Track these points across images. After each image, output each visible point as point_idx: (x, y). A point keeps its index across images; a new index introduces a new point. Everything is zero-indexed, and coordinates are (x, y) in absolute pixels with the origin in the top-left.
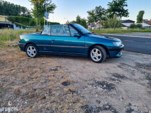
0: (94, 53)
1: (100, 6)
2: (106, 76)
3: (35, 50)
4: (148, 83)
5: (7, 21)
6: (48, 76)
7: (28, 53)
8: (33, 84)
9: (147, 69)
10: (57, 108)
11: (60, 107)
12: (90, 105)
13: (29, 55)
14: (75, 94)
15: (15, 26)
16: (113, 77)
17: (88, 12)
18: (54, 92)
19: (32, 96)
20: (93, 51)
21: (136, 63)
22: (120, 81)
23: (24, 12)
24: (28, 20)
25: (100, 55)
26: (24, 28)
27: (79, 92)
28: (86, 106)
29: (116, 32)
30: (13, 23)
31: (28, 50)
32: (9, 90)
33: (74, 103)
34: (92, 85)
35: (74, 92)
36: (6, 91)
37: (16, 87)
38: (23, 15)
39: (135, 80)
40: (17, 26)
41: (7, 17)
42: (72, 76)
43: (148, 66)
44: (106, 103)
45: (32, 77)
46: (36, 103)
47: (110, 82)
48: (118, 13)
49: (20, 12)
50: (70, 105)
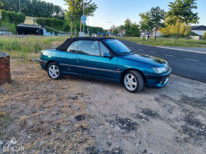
0: (128, 79)
1: (158, 8)
2: (134, 111)
3: (58, 70)
4: (182, 126)
5: (36, 24)
6: (63, 106)
7: (50, 72)
8: (43, 114)
9: (193, 106)
10: (59, 148)
11: (63, 145)
12: (97, 147)
13: (51, 75)
14: (85, 132)
15: (45, 31)
16: (141, 114)
17: (140, 15)
18: (62, 128)
19: (38, 130)
20: (127, 76)
21: (183, 96)
22: (148, 120)
23: (58, 12)
24: (61, 24)
25: (135, 84)
26: (56, 34)
27: (92, 130)
28: (93, 148)
29: (178, 45)
30: (43, 27)
31: (50, 69)
32: (16, 120)
33: (80, 143)
34: (111, 122)
35: (86, 129)
36: (12, 120)
37: (23, 117)
38: (56, 16)
39: (169, 119)
40: (48, 31)
41: (35, 18)
42: (92, 108)
43: (197, 101)
44: (117, 147)
45: (45, 105)
46: (39, 139)
47: (134, 120)
48: (183, 18)
49: (53, 13)
50: (75, 144)
